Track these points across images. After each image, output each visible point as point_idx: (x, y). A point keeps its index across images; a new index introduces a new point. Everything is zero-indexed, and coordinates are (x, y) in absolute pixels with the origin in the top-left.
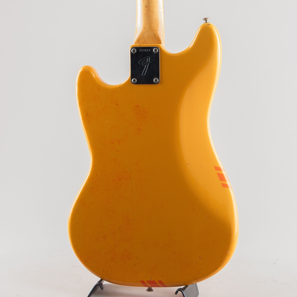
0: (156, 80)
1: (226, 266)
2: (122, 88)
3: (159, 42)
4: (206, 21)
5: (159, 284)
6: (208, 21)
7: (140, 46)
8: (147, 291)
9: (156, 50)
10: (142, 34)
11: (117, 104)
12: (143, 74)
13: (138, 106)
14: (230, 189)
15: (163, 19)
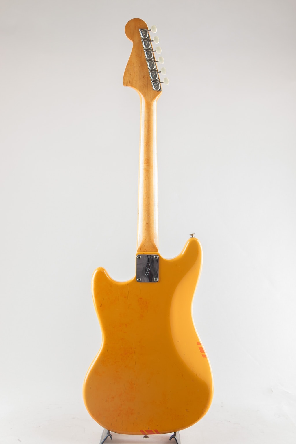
0: (156, 279)
1: (205, 416)
2: (129, 285)
3: (156, 250)
4: (192, 236)
5: (155, 432)
6: (193, 236)
7: (144, 254)
8: (144, 437)
9: (156, 257)
10: (144, 244)
11: (125, 297)
12: (146, 275)
13: (141, 299)
14: (208, 359)
15: (157, 233)
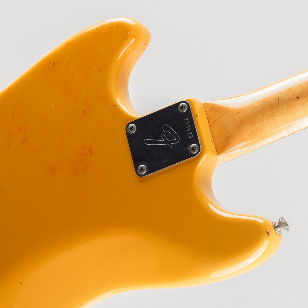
0: (142, 169)
4: (277, 227)
9: (194, 148)
10: (226, 112)
11: (85, 112)
12: (147, 141)
13: (91, 152)
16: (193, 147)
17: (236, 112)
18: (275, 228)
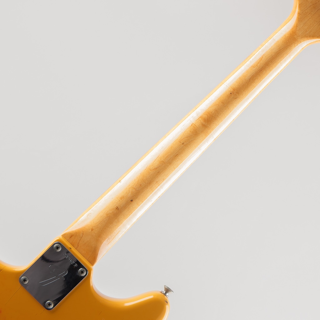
10: (83, 234)
16: (81, 271)
17: (91, 230)
18: (165, 294)
